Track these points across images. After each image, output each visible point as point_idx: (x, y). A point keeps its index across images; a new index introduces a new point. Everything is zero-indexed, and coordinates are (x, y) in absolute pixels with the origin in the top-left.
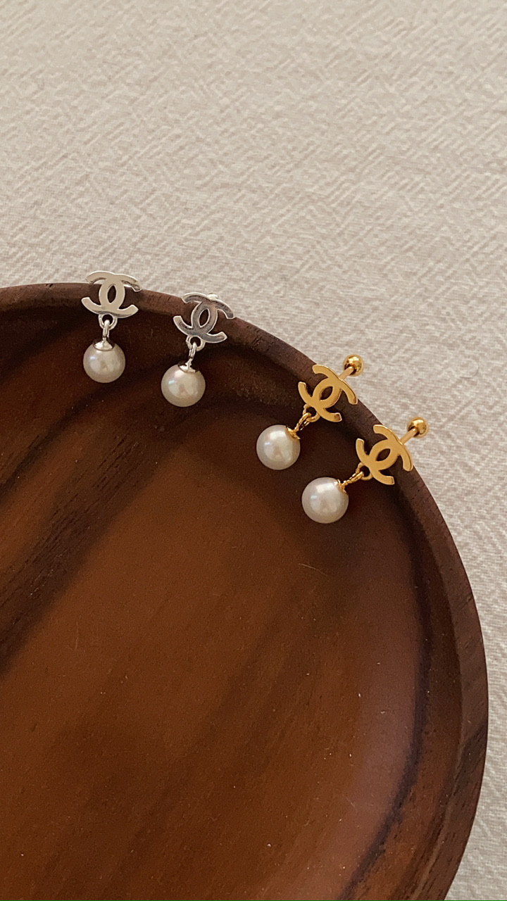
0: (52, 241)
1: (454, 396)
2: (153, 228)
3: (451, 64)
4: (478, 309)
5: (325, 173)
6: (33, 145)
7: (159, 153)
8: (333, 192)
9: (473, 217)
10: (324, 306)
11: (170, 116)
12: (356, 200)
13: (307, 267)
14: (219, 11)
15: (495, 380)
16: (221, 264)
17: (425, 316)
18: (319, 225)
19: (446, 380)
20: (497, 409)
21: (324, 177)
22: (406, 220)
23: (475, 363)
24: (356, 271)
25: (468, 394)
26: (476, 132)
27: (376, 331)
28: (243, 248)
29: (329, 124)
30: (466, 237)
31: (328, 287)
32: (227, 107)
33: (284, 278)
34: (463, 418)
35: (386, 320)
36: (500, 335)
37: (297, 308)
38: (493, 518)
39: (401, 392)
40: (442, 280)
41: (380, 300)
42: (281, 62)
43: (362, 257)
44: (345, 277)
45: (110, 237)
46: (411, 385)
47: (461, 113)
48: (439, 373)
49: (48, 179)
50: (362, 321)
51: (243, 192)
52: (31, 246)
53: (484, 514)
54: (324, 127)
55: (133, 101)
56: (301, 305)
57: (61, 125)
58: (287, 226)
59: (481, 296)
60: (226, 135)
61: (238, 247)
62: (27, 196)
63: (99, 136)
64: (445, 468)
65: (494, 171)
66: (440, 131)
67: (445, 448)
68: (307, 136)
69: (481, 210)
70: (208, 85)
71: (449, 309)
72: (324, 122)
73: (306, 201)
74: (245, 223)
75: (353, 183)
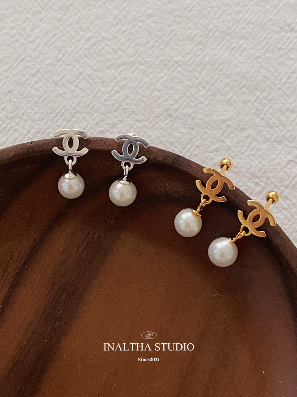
0: (23, 113)
1: (286, 173)
2: (84, 97)
4: (291, 117)
5: (184, 47)
7: (81, 49)
8: (191, 58)
9: (278, 61)
10: (197, 129)
11: (84, 25)
12: (205, 61)
13: (182, 106)
16: (130, 113)
17: (259, 126)
18: (186, 80)
19: (279, 163)
21: (184, 50)
22: (238, 69)
24: (213, 104)
25: (294, 170)
26: (272, 9)
27: (231, 140)
29: (181, 17)
30: (277, 74)
31: (197, 116)
32: (118, 15)
33: (170, 115)
34: (294, 185)
35: (237, 132)
37: (181, 132)
39: (253, 175)
40: (267, 102)
41: (231, 120)
43: (215, 96)
44: (207, 109)
45: (58, 106)
46: (258, 170)
48: (275, 160)
49: (14, 76)
50: (222, 135)
51: (136, 66)
52: (11, 118)
54: (179, 19)
55: (60, 20)
56: (183, 131)
57: (17, 41)
58: (166, 84)
59: (291, 109)
60: (120, 32)
61: (138, 100)
62: (3, 88)
63: (43, 44)
64: (288, 218)
65: (287, 32)
66: (249, 12)
67: (286, 206)
68: (170, 26)
69: (282, 56)
70: (104, 4)
71: (274, 120)
72: (178, 16)
73: (175, 66)
74: (140, 85)
75: (202, 51)
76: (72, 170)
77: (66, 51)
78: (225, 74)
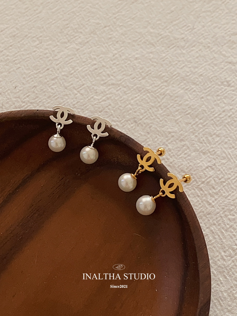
0: (40, 102)
1: (204, 173)
2: (82, 99)
3: (209, 43)
4: (216, 139)
5: (155, 82)
6: (36, 64)
7: (86, 70)
8: (157, 90)
9: (215, 103)
10: (151, 134)
11: (93, 57)
12: (167, 93)
13: (145, 118)
14: (115, 18)
15: (222, 168)
17: (193, 141)
18: (151, 102)
19: (201, 166)
20: (223, 180)
21: (154, 84)
22: (187, 102)
23: (214, 161)
24: (166, 121)
25: (210, 173)
26: (218, 70)
27: (173, 145)
28: (119, 109)
29: (157, 63)
30: (212, 111)
31: (153, 126)
32: (116, 54)
33: (135, 122)
34: (208, 182)
35: (177, 141)
36: (225, 150)
37: (140, 134)
38: (219, 225)
39: (182, 171)
40: (202, 127)
41: (175, 133)
42: (139, 39)
43: (168, 116)
44: (161, 123)
45: (64, 102)
46: (186, 168)
47: (212, 62)
48: (199, 163)
49: (40, 78)
50: (167, 141)
51: (121, 87)
52: (31, 103)
53: (215, 223)
55: (78, 50)
56: (142, 133)
57: (47, 57)
58: (137, 102)
59: (217, 134)
60: (115, 65)
61: (117, 108)
62: (31, 83)
63: (63, 62)
64: (199, 202)
65: (225, 86)
66: (203, 68)
67: (199, 194)
68: (148, 68)
69: (219, 100)
70: (109, 46)
71: (204, 138)
72: (155, 62)
73: (146, 92)
74: (120, 99)
75: (166, 86)
76: (59, 132)
77: (77, 69)
78: (178, 103)
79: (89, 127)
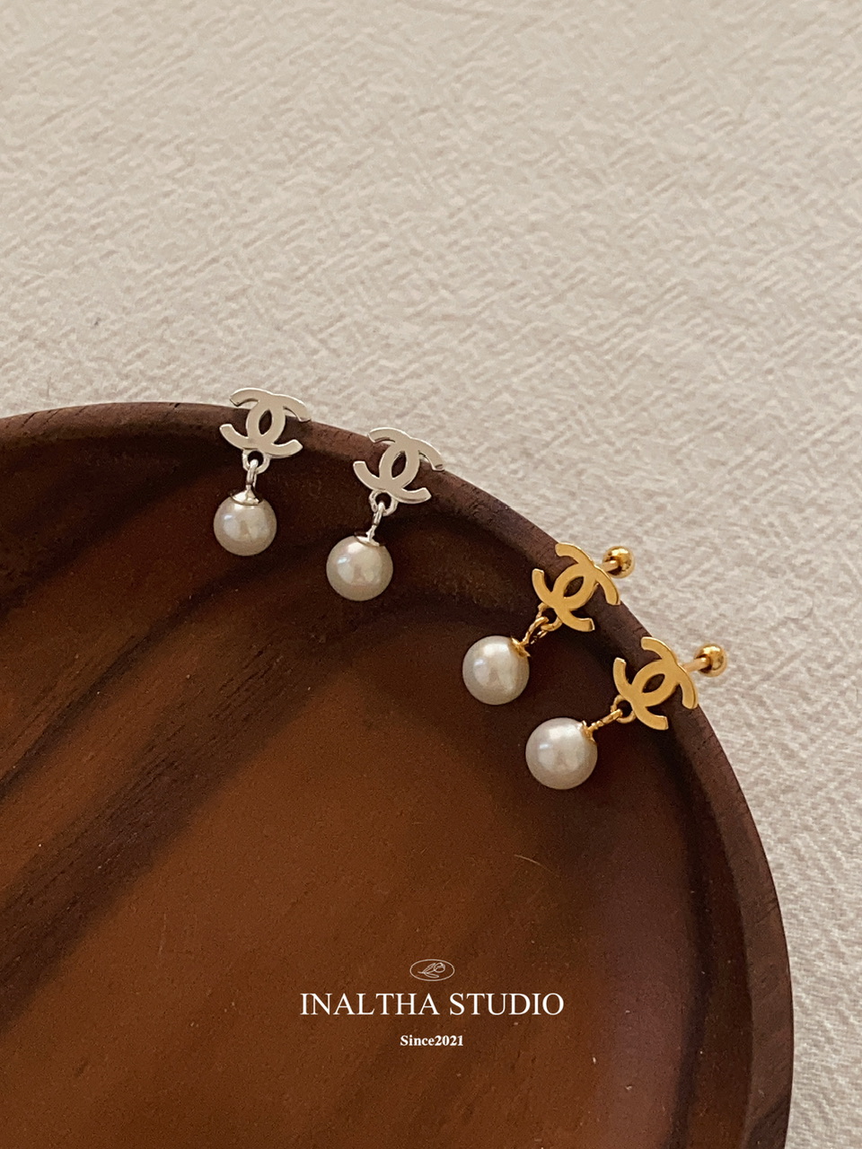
0: (184, 375)
1: (773, 644)
2: (335, 369)
3: (798, 175)
4: (817, 522)
5: (598, 313)
6: (170, 241)
7: (353, 266)
8: (607, 339)
9: (816, 390)
10: (583, 498)
11: (376, 217)
12: (642, 351)
13: (561, 440)
14: (459, 78)
15: (837, 626)
16: (432, 427)
17: (735, 525)
18: (584, 384)
19: (762, 619)
20: (839, 669)
21: (595, 317)
22: (714, 387)
23: (808, 598)
24: (636, 452)
25: (794, 643)
26: (828, 272)
27: (659, 540)
28: (467, 407)
29: (608, 246)
30: (804, 418)
32: (460, 209)
33: (526, 453)
34: (786, 678)
35: (677, 525)
36: (849, 562)
37: (542, 497)
38: (823, 831)
39: (692, 631)
40: (766, 475)
41: (670, 496)
42: (546, 155)
43: (646, 433)
44: (618, 459)
45: (270, 376)
46: (707, 622)
47: (808, 244)
48: (753, 608)
49: (187, 290)
50: (640, 523)
51: (475, 327)
52: (152, 379)
53: (810, 823)
54: (601, 248)
55: (322, 191)
56: (549, 494)
57: (214, 217)
58: (535, 381)
59: (822, 502)
60: (456, 248)
61: (459, 404)
62: (152, 309)
63: (269, 237)
64: (752, 748)
65: (851, 329)
66: (773, 267)
67: (754, 721)
68: (575, 259)
69: (830, 381)
70: (434, 178)
71: (772, 518)
72: (602, 241)
73: (567, 347)
74: (472, 372)
75: (639, 328)
76: (254, 484)
77: (320, 263)
78: (678, 390)
79: (360, 468)
